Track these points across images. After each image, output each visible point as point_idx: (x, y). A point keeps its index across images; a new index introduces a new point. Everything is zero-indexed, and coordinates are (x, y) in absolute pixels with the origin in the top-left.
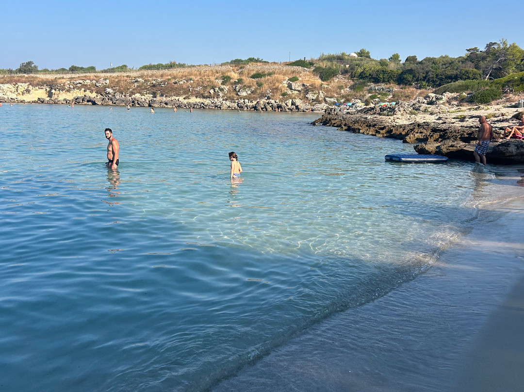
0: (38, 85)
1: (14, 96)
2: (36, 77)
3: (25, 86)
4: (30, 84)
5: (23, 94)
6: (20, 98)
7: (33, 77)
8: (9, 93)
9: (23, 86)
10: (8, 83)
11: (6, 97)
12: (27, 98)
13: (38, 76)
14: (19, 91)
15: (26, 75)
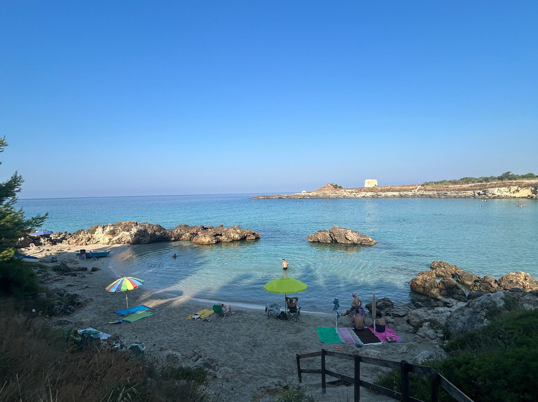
0: (524, 187)
1: (508, 194)
2: (523, 182)
3: (516, 188)
4: (519, 187)
5: (514, 192)
6: (512, 195)
7: (520, 182)
8: (504, 193)
9: (514, 188)
10: (503, 187)
11: (503, 195)
12: (517, 195)
13: (524, 181)
14: (511, 191)
15: (514, 181)
